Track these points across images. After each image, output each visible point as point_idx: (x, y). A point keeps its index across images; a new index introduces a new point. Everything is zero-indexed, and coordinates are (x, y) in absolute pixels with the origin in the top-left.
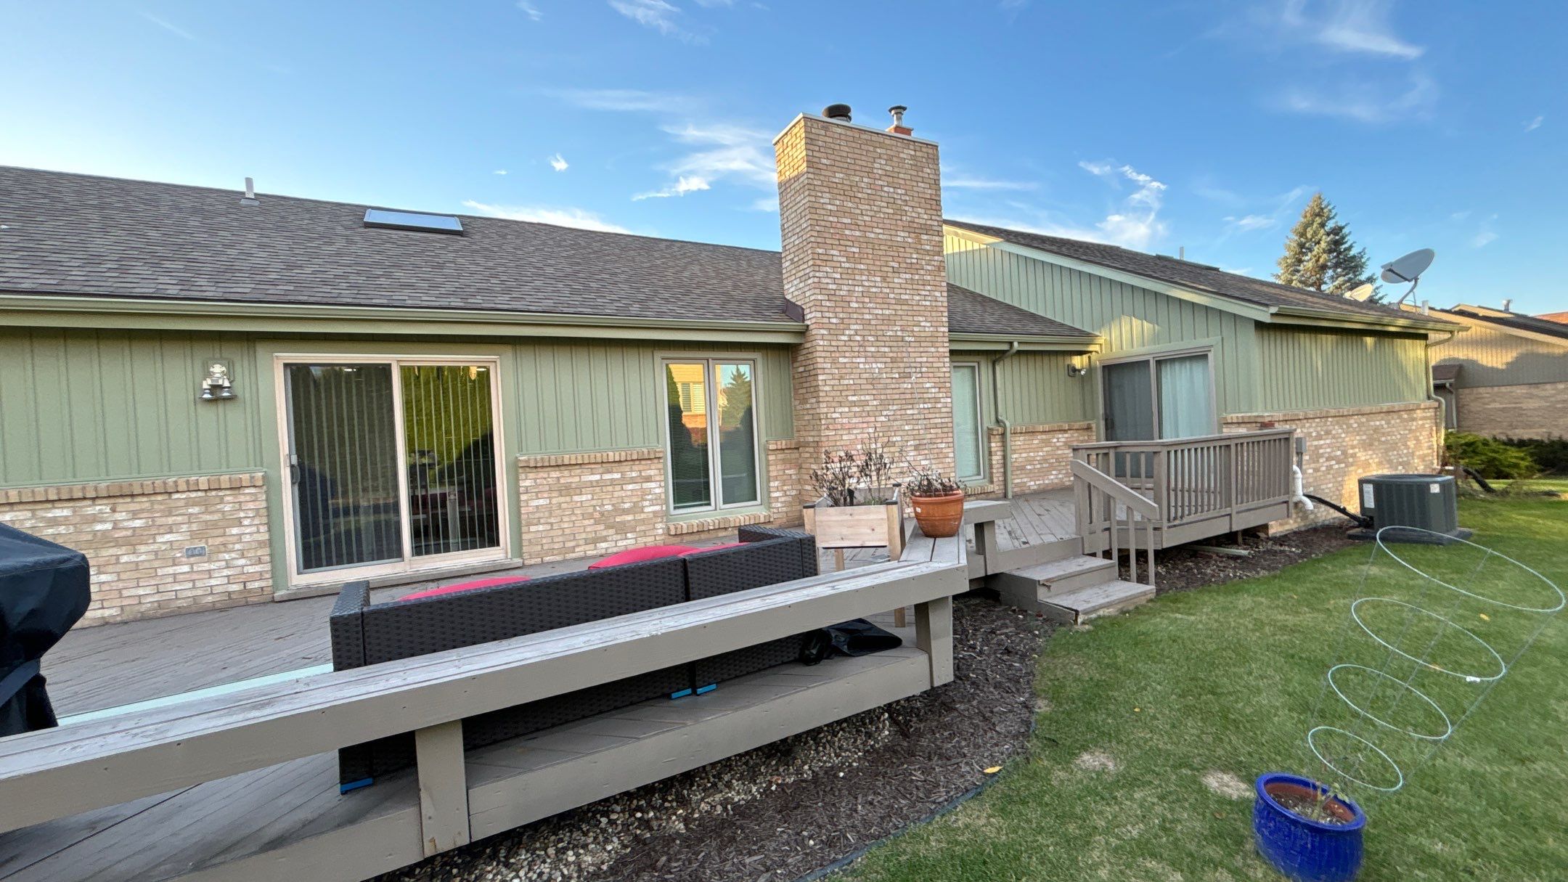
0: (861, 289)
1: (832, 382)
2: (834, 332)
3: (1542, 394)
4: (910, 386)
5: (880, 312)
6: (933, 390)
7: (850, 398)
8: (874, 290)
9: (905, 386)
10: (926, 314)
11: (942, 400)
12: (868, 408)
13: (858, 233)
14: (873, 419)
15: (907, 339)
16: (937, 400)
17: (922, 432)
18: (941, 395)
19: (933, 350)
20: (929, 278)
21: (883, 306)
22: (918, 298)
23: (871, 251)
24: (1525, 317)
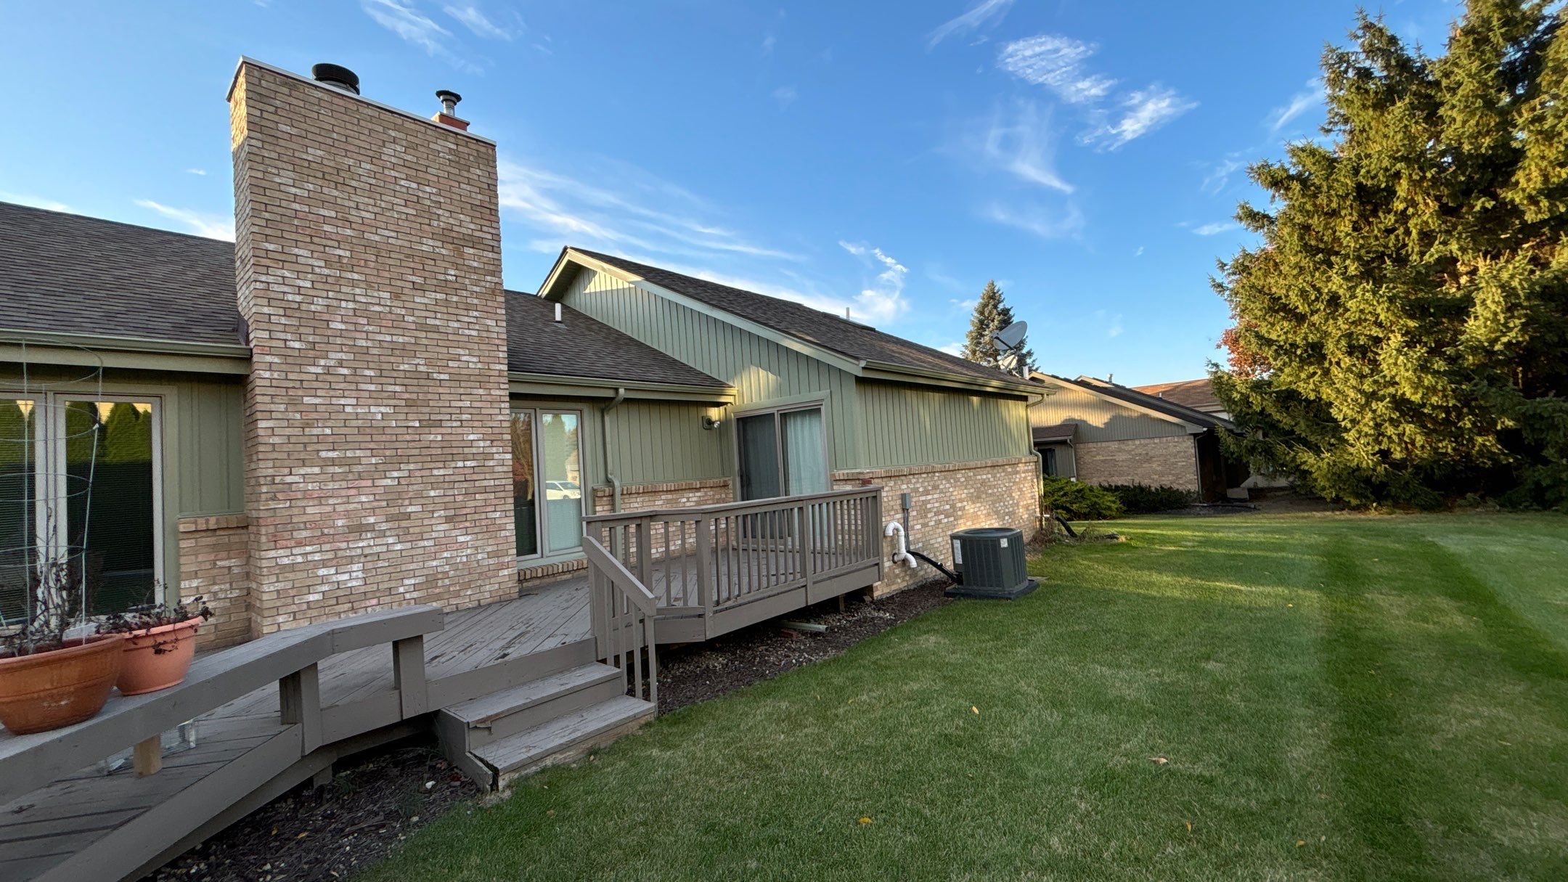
0: (351, 305)
1: (288, 431)
2: (293, 360)
3: (1126, 448)
4: (439, 438)
5: (388, 338)
6: (481, 444)
7: (323, 454)
8: (377, 308)
9: (432, 437)
10: (470, 346)
11: (496, 456)
12: (360, 468)
13: (349, 232)
14: (369, 483)
15: (435, 376)
16: (487, 456)
17: (459, 498)
18: (494, 450)
19: (481, 391)
20: (475, 301)
21: (393, 331)
22: (456, 325)
23: (373, 258)
24: (1123, 388)
